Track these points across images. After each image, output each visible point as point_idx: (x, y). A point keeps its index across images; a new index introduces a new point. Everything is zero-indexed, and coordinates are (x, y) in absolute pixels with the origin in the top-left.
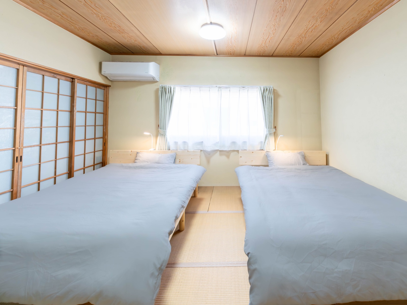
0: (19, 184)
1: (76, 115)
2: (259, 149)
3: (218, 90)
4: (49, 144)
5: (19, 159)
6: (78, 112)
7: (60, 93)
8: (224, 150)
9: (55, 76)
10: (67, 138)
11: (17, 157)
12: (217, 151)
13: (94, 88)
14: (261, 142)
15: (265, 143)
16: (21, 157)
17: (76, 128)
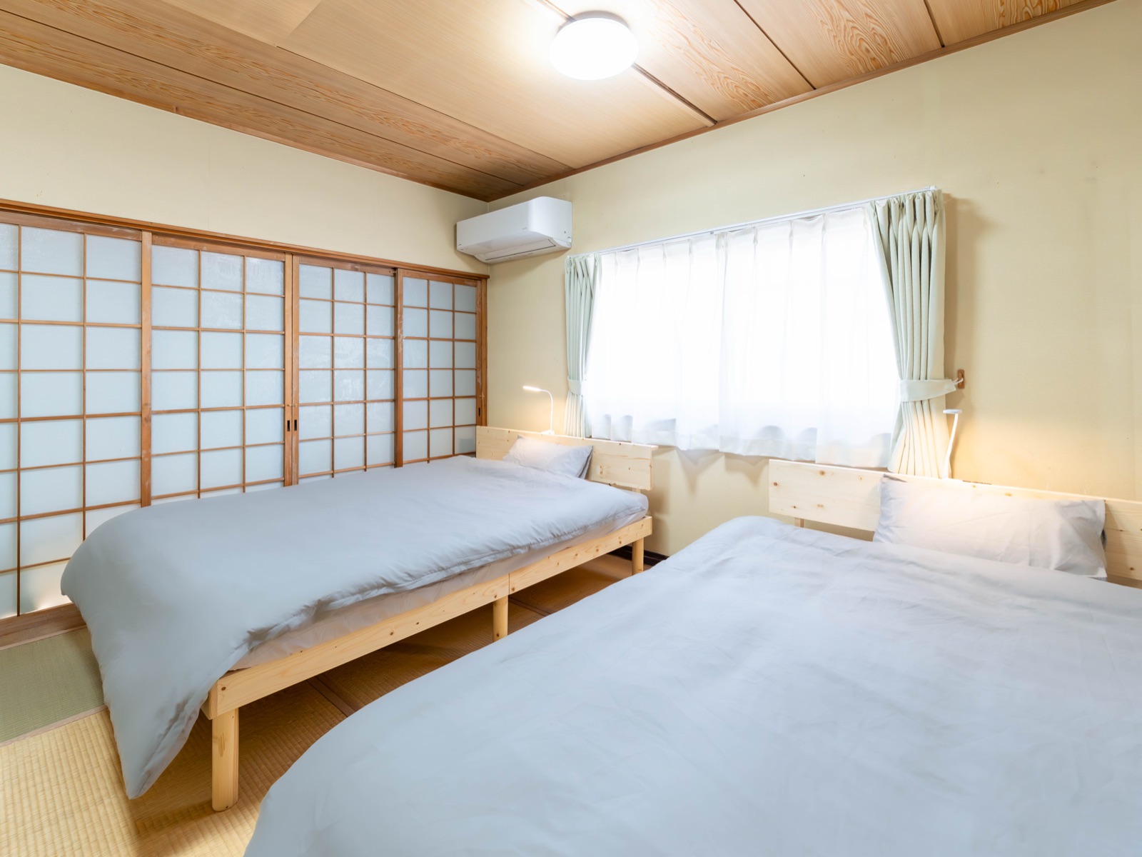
0: (294, 470)
1: (402, 346)
2: (873, 466)
3: (717, 246)
4: (349, 403)
5: (292, 425)
6: (407, 338)
7: (368, 301)
8: (736, 453)
9: (357, 267)
10: (387, 393)
11: (289, 422)
12: (715, 453)
13: (450, 286)
14: (886, 436)
15: (896, 440)
16: (296, 421)
17: (405, 372)
